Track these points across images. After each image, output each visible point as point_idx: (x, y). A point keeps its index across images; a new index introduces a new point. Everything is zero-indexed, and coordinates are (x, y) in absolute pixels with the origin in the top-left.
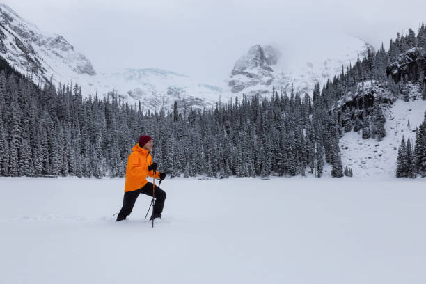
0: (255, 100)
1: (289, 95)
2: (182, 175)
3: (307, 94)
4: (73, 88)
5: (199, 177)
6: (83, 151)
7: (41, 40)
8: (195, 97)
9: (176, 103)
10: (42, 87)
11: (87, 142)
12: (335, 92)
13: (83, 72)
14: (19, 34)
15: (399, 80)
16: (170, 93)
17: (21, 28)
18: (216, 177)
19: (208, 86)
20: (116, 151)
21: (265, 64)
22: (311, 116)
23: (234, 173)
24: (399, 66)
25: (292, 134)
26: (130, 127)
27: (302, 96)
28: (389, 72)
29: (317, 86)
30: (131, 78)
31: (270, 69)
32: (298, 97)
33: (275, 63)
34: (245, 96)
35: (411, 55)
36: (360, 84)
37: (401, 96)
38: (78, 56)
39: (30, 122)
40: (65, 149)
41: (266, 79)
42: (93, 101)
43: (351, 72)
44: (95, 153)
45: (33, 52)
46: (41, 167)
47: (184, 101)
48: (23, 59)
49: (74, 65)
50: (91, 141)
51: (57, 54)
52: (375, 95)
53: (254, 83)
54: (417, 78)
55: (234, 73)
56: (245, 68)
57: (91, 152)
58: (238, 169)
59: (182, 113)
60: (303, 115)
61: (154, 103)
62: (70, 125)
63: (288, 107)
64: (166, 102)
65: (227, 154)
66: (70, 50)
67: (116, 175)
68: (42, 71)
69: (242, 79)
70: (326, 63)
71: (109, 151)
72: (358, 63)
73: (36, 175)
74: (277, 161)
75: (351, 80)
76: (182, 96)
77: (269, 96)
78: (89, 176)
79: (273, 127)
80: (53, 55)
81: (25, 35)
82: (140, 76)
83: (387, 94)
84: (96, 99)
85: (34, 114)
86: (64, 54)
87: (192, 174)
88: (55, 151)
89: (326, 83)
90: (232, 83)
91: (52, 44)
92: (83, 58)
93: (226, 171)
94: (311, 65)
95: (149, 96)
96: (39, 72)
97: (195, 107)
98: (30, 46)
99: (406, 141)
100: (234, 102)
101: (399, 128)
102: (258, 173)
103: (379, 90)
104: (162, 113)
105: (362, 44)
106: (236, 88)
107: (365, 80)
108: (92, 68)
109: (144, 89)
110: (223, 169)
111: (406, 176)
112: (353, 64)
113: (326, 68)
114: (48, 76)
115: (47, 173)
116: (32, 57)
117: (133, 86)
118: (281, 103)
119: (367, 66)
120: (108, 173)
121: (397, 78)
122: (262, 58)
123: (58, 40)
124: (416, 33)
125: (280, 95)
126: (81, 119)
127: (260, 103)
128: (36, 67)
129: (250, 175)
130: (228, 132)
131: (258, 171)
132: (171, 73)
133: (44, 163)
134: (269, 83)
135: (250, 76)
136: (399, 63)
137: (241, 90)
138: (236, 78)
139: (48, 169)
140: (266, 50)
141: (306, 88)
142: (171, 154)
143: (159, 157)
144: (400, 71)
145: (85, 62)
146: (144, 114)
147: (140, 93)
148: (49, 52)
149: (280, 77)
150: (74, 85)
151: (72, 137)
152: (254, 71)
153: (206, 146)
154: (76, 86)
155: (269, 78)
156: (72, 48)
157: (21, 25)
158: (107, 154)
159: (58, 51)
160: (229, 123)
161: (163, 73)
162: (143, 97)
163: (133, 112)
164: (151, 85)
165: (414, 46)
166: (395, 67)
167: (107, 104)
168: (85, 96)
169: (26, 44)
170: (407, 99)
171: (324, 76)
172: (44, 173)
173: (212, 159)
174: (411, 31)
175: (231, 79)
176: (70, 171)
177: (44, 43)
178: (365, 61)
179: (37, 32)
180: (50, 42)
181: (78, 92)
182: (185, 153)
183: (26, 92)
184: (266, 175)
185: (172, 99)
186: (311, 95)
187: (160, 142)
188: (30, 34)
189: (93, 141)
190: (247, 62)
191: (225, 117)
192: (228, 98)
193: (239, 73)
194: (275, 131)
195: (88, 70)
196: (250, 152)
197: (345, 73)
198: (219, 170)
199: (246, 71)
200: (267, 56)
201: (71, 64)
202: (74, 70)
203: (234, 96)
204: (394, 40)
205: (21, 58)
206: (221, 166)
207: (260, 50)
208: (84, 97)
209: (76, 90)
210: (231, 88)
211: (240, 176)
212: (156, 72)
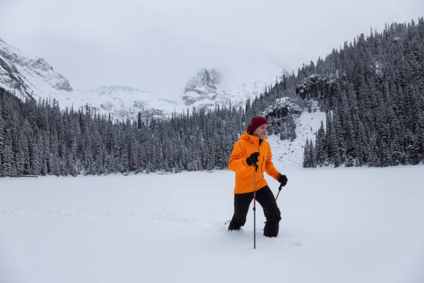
0: (202, 111)
1: (228, 107)
2: (145, 171)
3: (241, 107)
4: (51, 102)
5: (158, 172)
6: (60, 154)
7: (24, 62)
8: (156, 109)
9: (140, 114)
10: (24, 100)
11: (64, 147)
12: (261, 105)
13: (61, 88)
14: (3, 56)
15: (305, 97)
16: (135, 106)
17: (5, 51)
18: (171, 171)
19: (166, 100)
20: (89, 153)
21: (210, 84)
22: (244, 123)
23: (186, 168)
24: (304, 87)
25: (230, 137)
26: (101, 133)
27: (237, 109)
28: (298, 91)
29: (248, 101)
30: (103, 93)
31: (215, 88)
32: (234, 109)
33: (218, 83)
34: (194, 109)
35: (312, 79)
36: (278, 100)
37: (306, 109)
38: (57, 75)
39: (12, 130)
40: (44, 153)
41: (211, 95)
42: (69, 112)
43: (272, 91)
44: (71, 156)
45: (16, 71)
46: (22, 168)
47: (147, 112)
48: (8, 78)
49: (54, 82)
50: (67, 146)
51: (39, 74)
52: (288, 108)
53: (202, 98)
54: (316, 96)
55: (187, 90)
56: (195, 86)
57: (67, 154)
58: (189, 165)
59: (145, 121)
60: (238, 123)
61: (122, 114)
62: (48, 132)
63: (227, 117)
64: (132, 113)
65: (180, 154)
66: (50, 70)
67: (90, 173)
68: (25, 88)
69: (193, 95)
70: (255, 84)
71: (83, 154)
72: (277, 85)
73: (18, 175)
74: (219, 158)
75: (272, 96)
76: (146, 108)
77: (213, 109)
78: (66, 175)
79: (215, 132)
80: (35, 75)
81: (8, 57)
82: (110, 92)
83: (297, 107)
84: (72, 111)
85: (16, 124)
86: (45, 73)
87: (152, 170)
88: (35, 155)
89: (254, 98)
90: (185, 98)
91: (33, 65)
92: (62, 77)
93: (179, 167)
94: (245, 85)
95: (118, 108)
96: (22, 88)
97: (156, 116)
98: (14, 67)
99: (309, 141)
100: (186, 113)
101: (305, 132)
102: (205, 168)
103: (291, 104)
104: (128, 122)
105: (281, 70)
106: (189, 101)
107: (281, 97)
108: (69, 85)
109: (114, 102)
110: (177, 165)
111: (310, 167)
112: (274, 85)
113: (256, 88)
114: (29, 91)
115: (28, 174)
116: (16, 76)
117: (104, 100)
118: (221, 114)
119: (283, 87)
120: (82, 172)
121: (303, 95)
122: (208, 79)
123: (38, 62)
124: (315, 64)
125: (221, 108)
126: (58, 128)
127: (206, 113)
128: (19, 84)
129: (199, 170)
130: (181, 136)
131: (205, 166)
132: (136, 90)
133: (26, 165)
134: (214, 98)
135: (199, 92)
136: (305, 85)
137: (192, 103)
138: (188, 94)
139: (29, 170)
140: (212, 72)
141: (241, 102)
142: (135, 155)
143: (125, 157)
144: (305, 91)
145: (63, 80)
146: (113, 123)
147: (111, 106)
148: (31, 72)
149: (222, 93)
150: (52, 99)
151: (51, 143)
152: (202, 89)
153: (164, 148)
154: (54, 100)
155: (214, 94)
156: (52, 68)
157: (5, 49)
158: (81, 156)
159: (39, 70)
160: (182, 129)
161: (130, 89)
162: (113, 109)
163: (104, 121)
164: (120, 99)
165: (314, 73)
166: (302, 88)
167: (81, 114)
168: (62, 108)
169: (9, 65)
170: (310, 111)
171: (254, 93)
172: (25, 173)
173: (169, 158)
174: (312, 63)
175: (184, 95)
176: (49, 171)
177: (26, 64)
178: (281, 83)
179: (20, 55)
180: (32, 63)
181: (56, 105)
182: (147, 154)
183: (9, 105)
184: (210, 169)
185: (138, 110)
186: (244, 107)
187: (126, 145)
188: (14, 56)
189: (69, 146)
190: (197, 82)
191: (179, 124)
192: (182, 109)
193: (190, 90)
194: (217, 135)
195: (66, 87)
196: (198, 151)
197: (268, 91)
198: (174, 166)
199: (196, 89)
200: (212, 78)
201: (50, 82)
202: (54, 87)
203: (186, 108)
204: (301, 69)
205: (5, 76)
206: (175, 163)
207: (207, 72)
208: (61, 110)
209: (54, 103)
210: (184, 102)
211: (190, 170)
212: (124, 88)
